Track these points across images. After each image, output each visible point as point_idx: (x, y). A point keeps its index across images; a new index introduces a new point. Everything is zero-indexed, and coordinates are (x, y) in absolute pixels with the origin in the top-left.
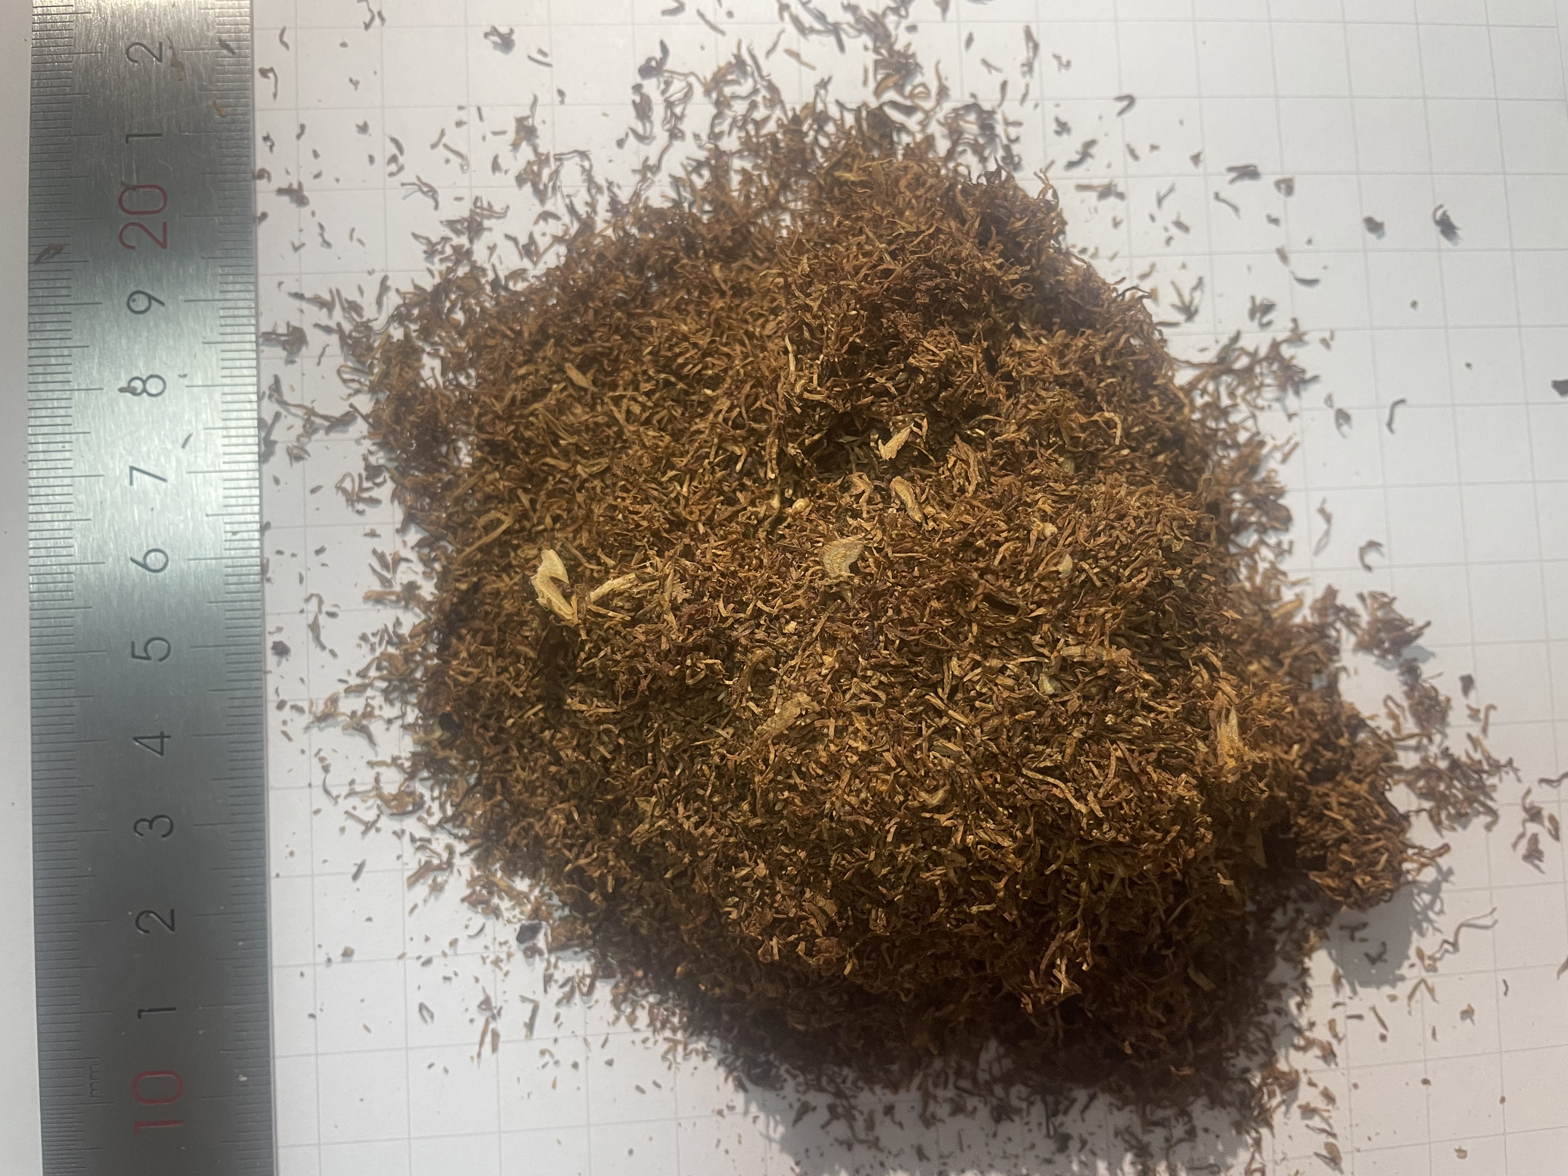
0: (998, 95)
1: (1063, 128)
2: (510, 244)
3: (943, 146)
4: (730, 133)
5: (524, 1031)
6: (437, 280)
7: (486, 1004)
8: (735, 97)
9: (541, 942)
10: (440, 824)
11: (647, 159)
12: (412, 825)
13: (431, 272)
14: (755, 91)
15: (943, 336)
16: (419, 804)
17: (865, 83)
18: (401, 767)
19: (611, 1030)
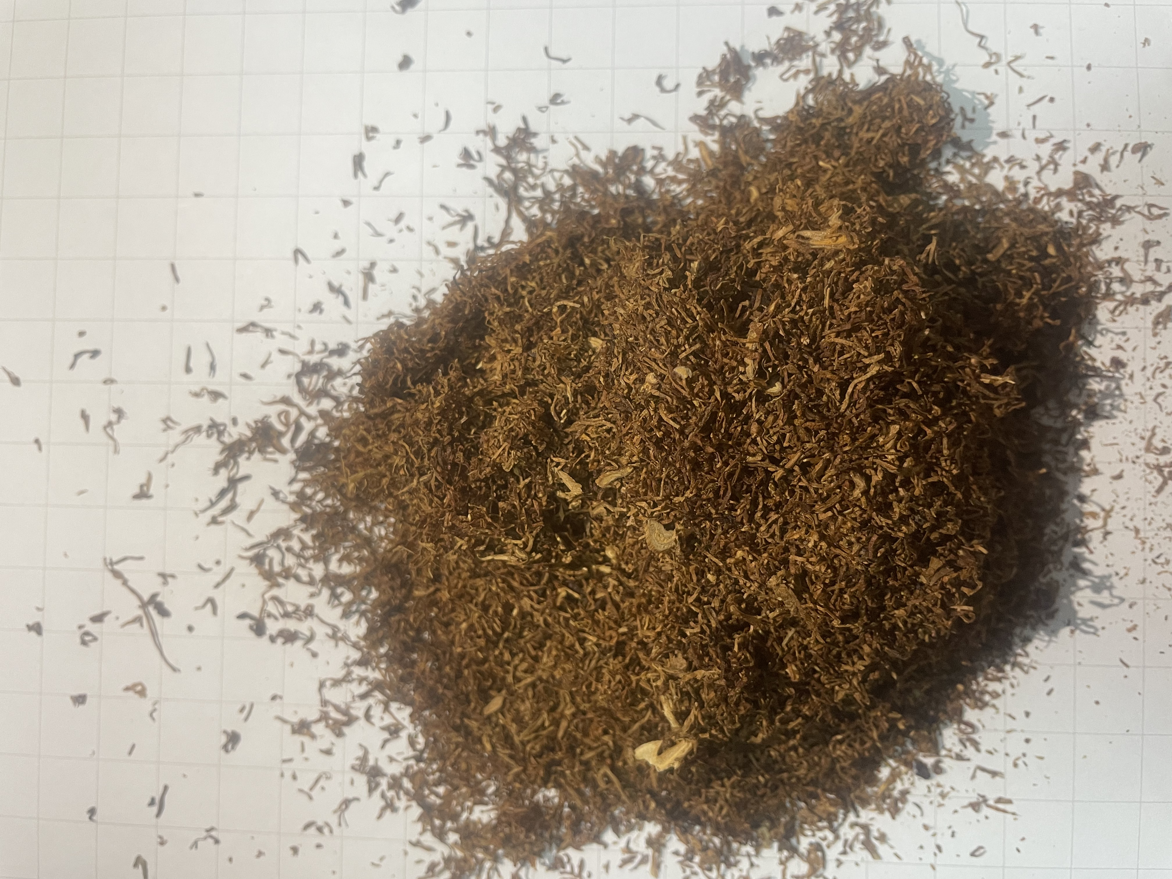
0: (290, 357)
1: (317, 307)
2: (388, 746)
3: (327, 404)
4: (310, 569)
5: (997, 779)
6: (414, 804)
7: (975, 806)
8: (282, 563)
9: (929, 761)
10: (834, 831)
11: (327, 635)
12: (832, 853)
13: (407, 808)
14: (278, 547)
15: (488, 441)
16: (817, 847)
17: (276, 461)
18: (788, 859)
19: (1002, 711)
